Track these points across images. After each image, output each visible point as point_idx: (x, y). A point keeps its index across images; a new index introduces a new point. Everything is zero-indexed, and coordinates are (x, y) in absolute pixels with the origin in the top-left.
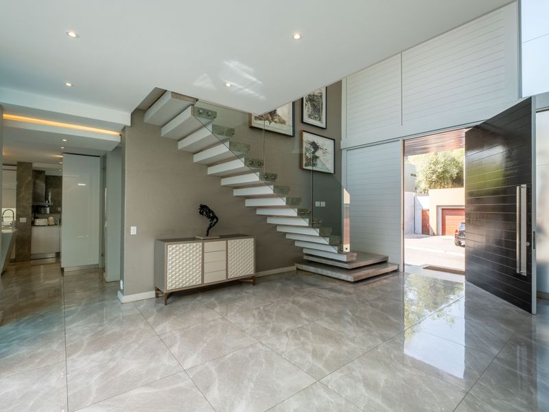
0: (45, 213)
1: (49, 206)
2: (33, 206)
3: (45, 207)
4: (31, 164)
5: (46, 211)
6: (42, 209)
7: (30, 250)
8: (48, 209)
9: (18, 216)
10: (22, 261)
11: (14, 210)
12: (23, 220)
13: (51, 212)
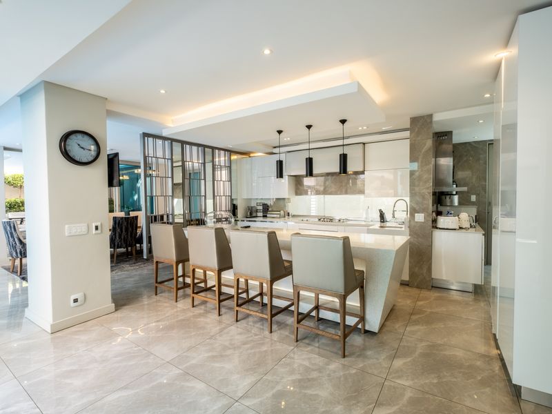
0: (452, 205)
1: (457, 193)
2: (434, 194)
3: (451, 194)
4: (431, 116)
5: (452, 201)
6: (448, 197)
7: (430, 269)
8: (456, 199)
9: (413, 211)
10: (418, 287)
11: (408, 199)
12: (420, 217)
13: (460, 203)
